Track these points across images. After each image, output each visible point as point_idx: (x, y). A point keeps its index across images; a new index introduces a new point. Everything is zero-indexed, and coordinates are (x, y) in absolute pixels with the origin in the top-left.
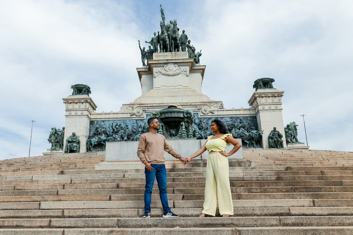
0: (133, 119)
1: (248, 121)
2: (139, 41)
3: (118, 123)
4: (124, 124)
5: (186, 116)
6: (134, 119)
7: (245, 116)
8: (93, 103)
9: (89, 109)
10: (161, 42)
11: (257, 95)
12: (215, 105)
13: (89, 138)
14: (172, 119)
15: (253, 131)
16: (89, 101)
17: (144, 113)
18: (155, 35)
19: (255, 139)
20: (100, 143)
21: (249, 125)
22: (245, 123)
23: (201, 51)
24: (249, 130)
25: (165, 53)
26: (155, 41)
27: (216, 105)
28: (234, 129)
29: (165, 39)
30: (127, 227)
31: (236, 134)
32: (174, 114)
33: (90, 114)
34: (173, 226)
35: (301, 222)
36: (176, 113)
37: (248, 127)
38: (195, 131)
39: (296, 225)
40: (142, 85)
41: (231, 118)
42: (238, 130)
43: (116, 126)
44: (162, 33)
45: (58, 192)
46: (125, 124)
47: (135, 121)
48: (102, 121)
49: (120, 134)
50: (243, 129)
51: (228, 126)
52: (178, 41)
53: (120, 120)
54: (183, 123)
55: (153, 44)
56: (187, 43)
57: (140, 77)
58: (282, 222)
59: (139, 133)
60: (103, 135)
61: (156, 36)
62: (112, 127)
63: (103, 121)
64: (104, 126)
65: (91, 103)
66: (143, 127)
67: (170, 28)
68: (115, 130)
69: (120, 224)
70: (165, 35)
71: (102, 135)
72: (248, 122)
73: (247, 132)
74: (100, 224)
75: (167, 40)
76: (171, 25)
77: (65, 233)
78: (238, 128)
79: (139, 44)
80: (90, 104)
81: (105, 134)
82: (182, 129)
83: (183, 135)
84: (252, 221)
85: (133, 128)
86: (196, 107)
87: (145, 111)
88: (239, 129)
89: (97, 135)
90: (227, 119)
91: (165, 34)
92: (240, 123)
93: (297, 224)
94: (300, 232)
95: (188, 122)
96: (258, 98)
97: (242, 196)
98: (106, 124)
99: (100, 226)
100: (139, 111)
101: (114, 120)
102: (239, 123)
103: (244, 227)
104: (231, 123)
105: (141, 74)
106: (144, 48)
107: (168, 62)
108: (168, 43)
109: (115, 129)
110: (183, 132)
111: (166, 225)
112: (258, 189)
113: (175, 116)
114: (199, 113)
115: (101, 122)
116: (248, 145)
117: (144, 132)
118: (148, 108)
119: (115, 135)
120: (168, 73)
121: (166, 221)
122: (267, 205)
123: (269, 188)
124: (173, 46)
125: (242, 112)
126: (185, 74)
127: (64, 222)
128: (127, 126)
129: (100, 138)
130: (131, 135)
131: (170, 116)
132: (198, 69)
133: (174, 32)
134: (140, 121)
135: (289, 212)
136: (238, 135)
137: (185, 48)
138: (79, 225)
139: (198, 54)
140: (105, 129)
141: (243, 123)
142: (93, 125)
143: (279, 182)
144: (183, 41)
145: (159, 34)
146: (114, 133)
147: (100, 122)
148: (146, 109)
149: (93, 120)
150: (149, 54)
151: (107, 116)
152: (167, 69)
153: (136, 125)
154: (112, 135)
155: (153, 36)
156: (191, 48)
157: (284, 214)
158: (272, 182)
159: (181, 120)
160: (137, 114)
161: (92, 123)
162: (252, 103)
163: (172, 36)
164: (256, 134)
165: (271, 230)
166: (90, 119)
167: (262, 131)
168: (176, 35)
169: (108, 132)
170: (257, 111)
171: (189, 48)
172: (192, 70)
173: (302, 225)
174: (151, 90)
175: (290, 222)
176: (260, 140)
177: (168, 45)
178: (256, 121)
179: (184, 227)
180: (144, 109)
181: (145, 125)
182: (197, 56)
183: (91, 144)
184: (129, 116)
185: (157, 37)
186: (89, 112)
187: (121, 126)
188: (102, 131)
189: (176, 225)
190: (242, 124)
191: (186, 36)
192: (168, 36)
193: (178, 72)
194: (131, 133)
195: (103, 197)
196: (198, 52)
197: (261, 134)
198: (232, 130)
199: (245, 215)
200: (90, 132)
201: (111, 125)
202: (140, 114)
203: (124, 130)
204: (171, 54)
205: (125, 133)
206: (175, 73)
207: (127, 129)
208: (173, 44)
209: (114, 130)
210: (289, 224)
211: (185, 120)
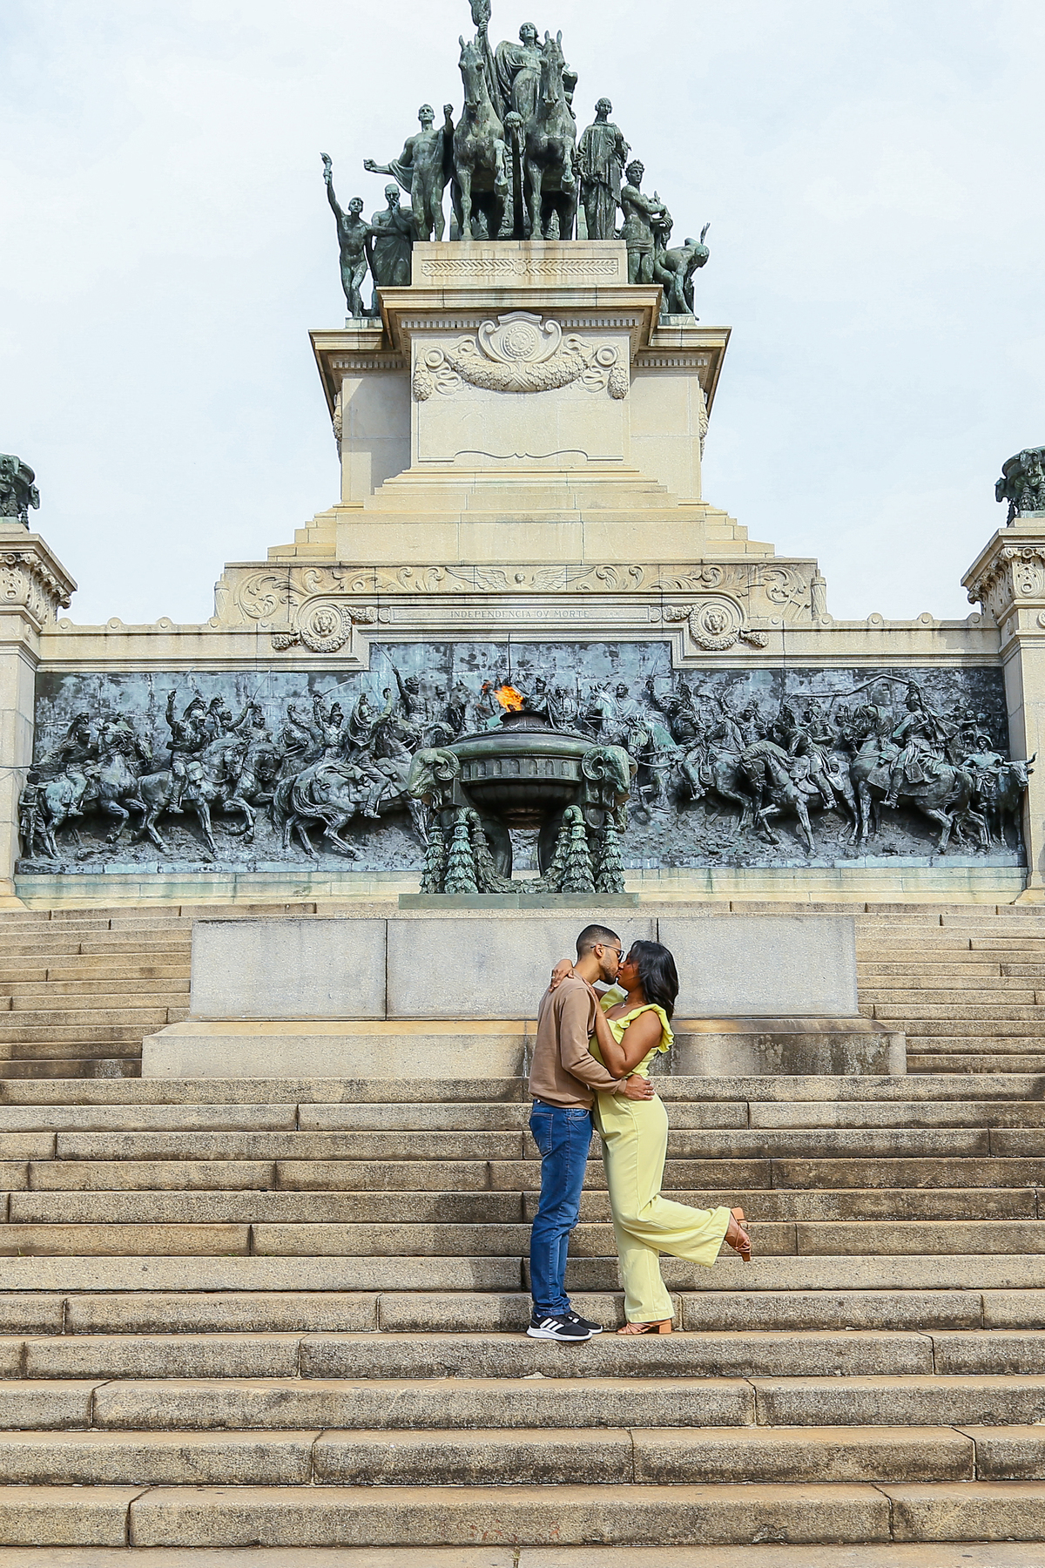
0: (289, 666)
1: (955, 697)
2: (326, 159)
3: (202, 688)
4: (238, 695)
5: (591, 775)
6: (298, 666)
7: (938, 663)
8: (55, 566)
9: (33, 603)
10: (464, 173)
11: (1015, 551)
12: (772, 585)
13: (32, 779)
14: (519, 791)
15: (976, 757)
16: (34, 558)
17: (355, 632)
18: (426, 123)
19: (987, 800)
20: (100, 807)
21: (961, 722)
22: (939, 706)
23: (703, 233)
24: (955, 746)
25: (485, 244)
26: (424, 162)
27: (777, 583)
28: (874, 743)
29: (488, 154)
30: (338, 1375)
31: (885, 770)
32: (532, 767)
33: (39, 634)
34: (518, 1373)
35: (1014, 1357)
36: (544, 761)
37: (950, 731)
38: (648, 747)
39: (992, 1368)
40: (339, 439)
41: (861, 674)
42: (895, 748)
43: (190, 709)
44: (471, 114)
45: (14, 1202)
46: (243, 698)
47: (303, 680)
48: (110, 674)
49: (216, 760)
50: (925, 745)
51: (839, 724)
52: (569, 172)
53: (213, 673)
54: (575, 811)
55: (415, 184)
56: (624, 182)
57: (332, 388)
58: (942, 1357)
59: (329, 751)
60: (118, 759)
61: (431, 133)
62: (169, 718)
63: (116, 675)
64: (119, 709)
65: (43, 567)
66: (352, 719)
67: (521, 76)
68: (189, 731)
69: (308, 1365)
70: (491, 133)
71: (109, 760)
72: (952, 701)
73: (949, 761)
74: (227, 1362)
75: (499, 162)
76: (525, 52)
77: (99, 1404)
78: (897, 734)
79: (328, 175)
80: (39, 574)
81: (127, 754)
82: (571, 841)
83: (575, 873)
84: (826, 1353)
85: (294, 722)
86: (662, 605)
87: (360, 622)
88: (902, 744)
89: (82, 760)
90: (835, 680)
91: (488, 125)
92: (911, 706)
93: (998, 1365)
94: (994, 1400)
95: (600, 807)
96: (1016, 568)
97: (809, 1234)
98: (130, 697)
99: (228, 1370)
100: (326, 622)
101: (178, 668)
102: (903, 708)
103: (795, 1376)
104: (856, 703)
105: (337, 370)
106: (358, 204)
107: (506, 304)
108: (504, 180)
109: (187, 725)
110: (573, 860)
111: (492, 1367)
112: (884, 1201)
113: (538, 776)
114: (674, 638)
115: (102, 685)
116: (945, 835)
117: (353, 746)
118: (379, 606)
119: (187, 762)
120: (500, 372)
121: (491, 1352)
122: (905, 1279)
123: (929, 1195)
124: (537, 198)
125: (925, 643)
126: (605, 382)
127: (82, 1354)
128: (255, 708)
129: (98, 780)
130: (279, 764)
131: (512, 775)
132: (680, 349)
133: (546, 112)
134: (332, 680)
135: (979, 1312)
136: (892, 775)
137: (609, 214)
138: (145, 1367)
139: (688, 255)
140: (129, 722)
141: (923, 709)
142: (53, 700)
143: (981, 1163)
144: (600, 168)
145: (449, 122)
146: (180, 749)
147: (95, 683)
148: (370, 612)
149: (55, 668)
150: (388, 239)
151: (139, 649)
152: (493, 346)
153: (308, 703)
154: (168, 765)
155: (414, 129)
156: (643, 212)
157: (962, 1319)
158: (950, 1164)
159: (569, 794)
160: (316, 641)
161: (47, 685)
162: (982, 588)
163: (528, 137)
164: (996, 775)
165: (888, 1393)
166: (39, 662)
167: (1030, 758)
168: (558, 135)
169: (144, 745)
170: (1006, 639)
171: (634, 216)
172: (647, 358)
173: (1016, 1368)
174: (400, 478)
175: (972, 1358)
176: (1012, 809)
177: (506, 193)
178: (1003, 695)
179: (560, 1376)
180: (356, 612)
181: (364, 708)
182: (683, 268)
183: (47, 816)
184: (266, 648)
185: (436, 137)
186: (31, 622)
187: (220, 710)
188: (109, 739)
189: (531, 1368)
190: (919, 712)
191: (619, 140)
192: (508, 133)
193: (560, 365)
194: (282, 749)
195: (221, 1234)
196: (687, 243)
197: (1023, 774)
198: (859, 745)
199: (804, 1323)
200: (37, 738)
201: (164, 702)
202: (334, 636)
203: (242, 733)
204: (523, 255)
205: (242, 751)
206: (542, 372)
207: (255, 724)
208: (538, 186)
209: (177, 731)
210: (965, 1366)
211: (589, 798)
